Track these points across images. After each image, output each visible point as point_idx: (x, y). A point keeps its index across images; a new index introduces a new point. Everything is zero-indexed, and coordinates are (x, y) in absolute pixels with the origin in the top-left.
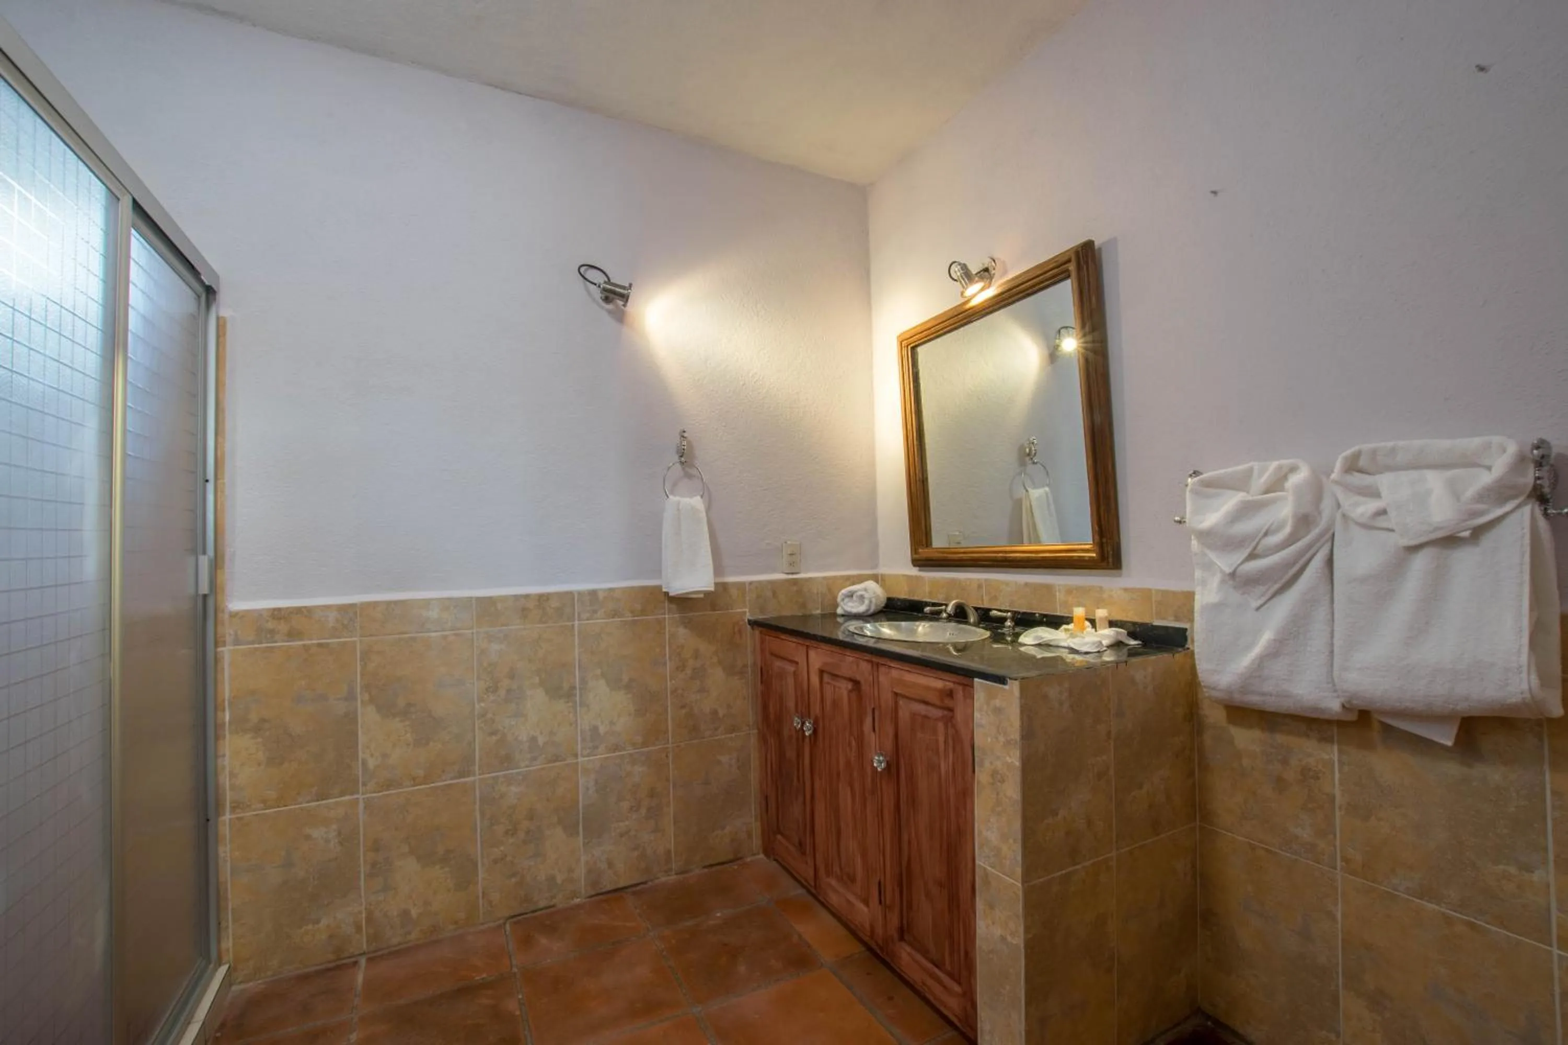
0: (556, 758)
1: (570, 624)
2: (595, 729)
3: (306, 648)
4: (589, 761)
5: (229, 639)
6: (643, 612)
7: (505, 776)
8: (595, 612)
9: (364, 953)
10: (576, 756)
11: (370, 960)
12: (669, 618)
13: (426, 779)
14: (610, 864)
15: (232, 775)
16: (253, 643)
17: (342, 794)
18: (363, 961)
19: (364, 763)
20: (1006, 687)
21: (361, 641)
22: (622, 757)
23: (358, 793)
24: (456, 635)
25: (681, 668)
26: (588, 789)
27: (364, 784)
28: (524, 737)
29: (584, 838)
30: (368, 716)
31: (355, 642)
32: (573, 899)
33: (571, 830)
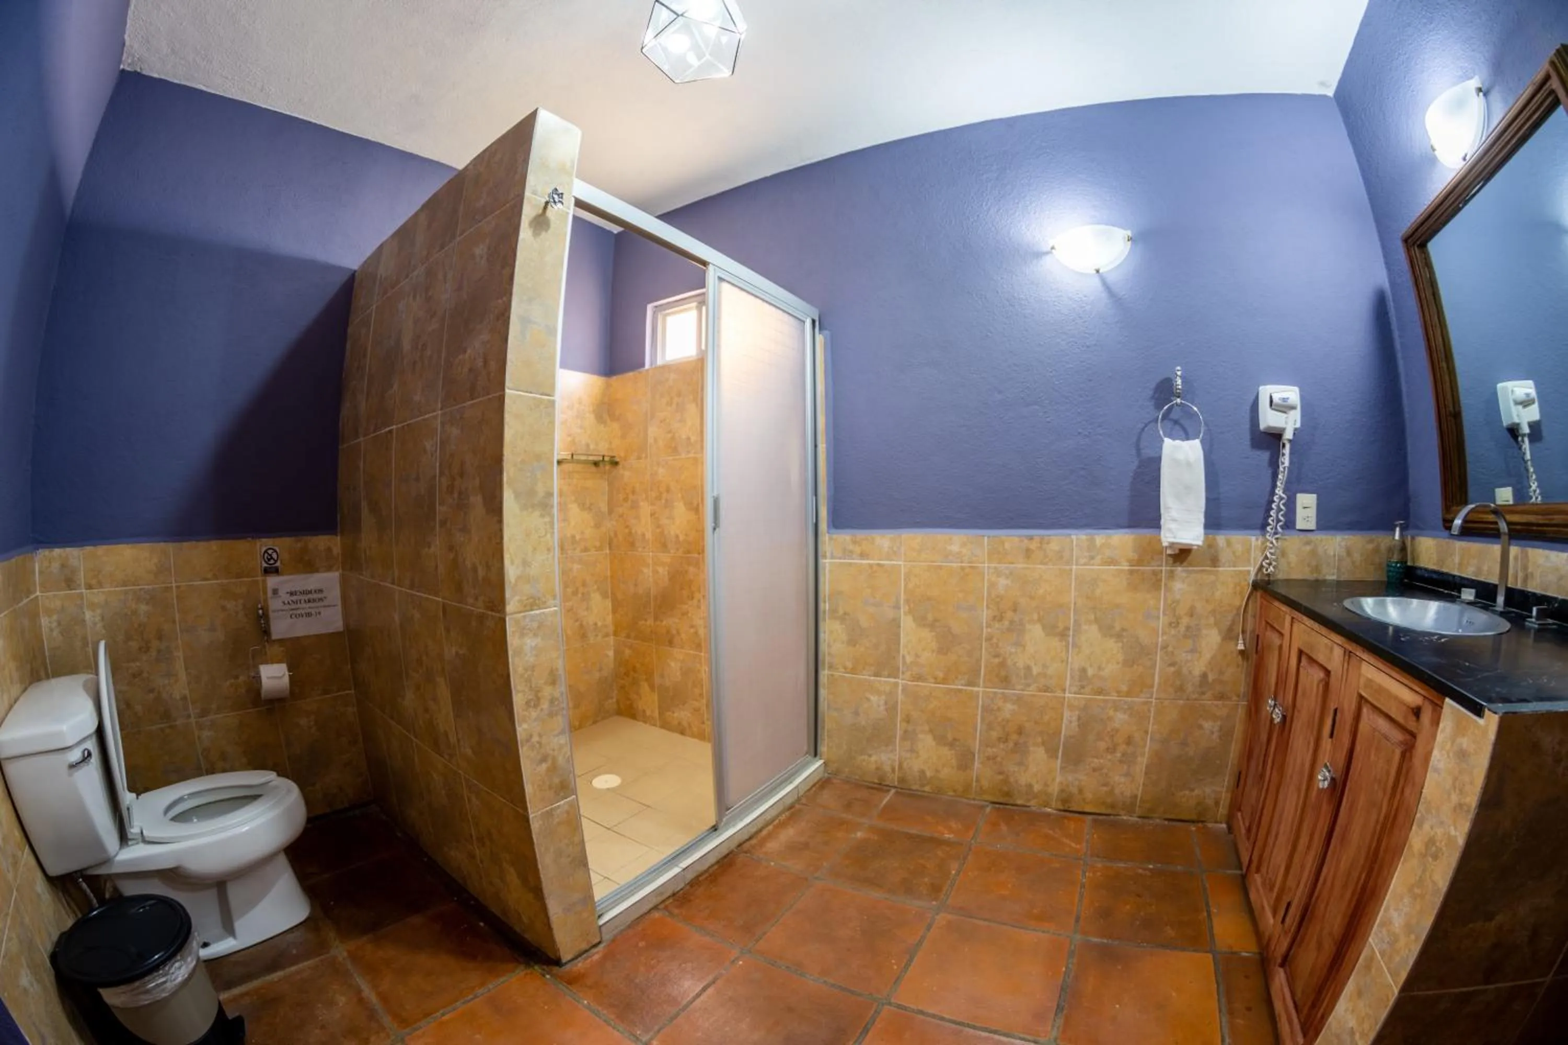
0: (1047, 689)
1: (1068, 567)
2: (1083, 670)
3: (871, 566)
4: (1075, 698)
5: (828, 554)
6: (1140, 562)
7: (1003, 693)
8: (1092, 558)
9: (895, 787)
10: (1064, 691)
11: (897, 793)
12: (1166, 570)
13: (945, 681)
14: (1081, 791)
15: (829, 646)
16: (840, 558)
17: (889, 676)
18: (893, 791)
19: (904, 657)
20: (1481, 721)
21: (904, 565)
22: (1106, 701)
23: (899, 678)
24: (971, 567)
25: (1174, 624)
26: (1071, 722)
27: (903, 673)
28: (1021, 664)
29: (1062, 762)
30: (907, 623)
31: (900, 565)
32: (1045, 807)
33: (1052, 753)
